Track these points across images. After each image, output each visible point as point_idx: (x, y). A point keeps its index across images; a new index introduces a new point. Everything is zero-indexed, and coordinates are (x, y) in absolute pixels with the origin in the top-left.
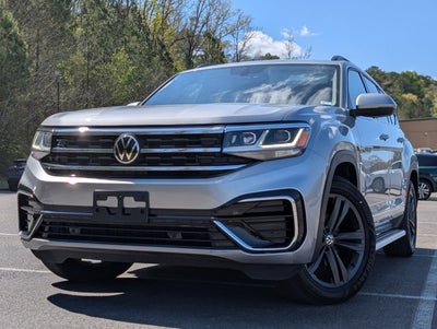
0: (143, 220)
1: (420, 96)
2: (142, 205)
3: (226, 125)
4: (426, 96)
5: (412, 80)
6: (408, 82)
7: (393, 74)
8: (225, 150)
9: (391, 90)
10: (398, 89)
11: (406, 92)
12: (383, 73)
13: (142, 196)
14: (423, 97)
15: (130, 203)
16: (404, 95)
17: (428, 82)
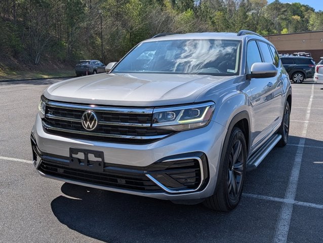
0: (100, 170)
1: (302, 17)
2: (100, 159)
3: (154, 107)
4: (306, 17)
5: (298, 8)
6: (295, 9)
7: (288, 4)
8: (154, 125)
9: (286, 14)
10: (290, 13)
11: (294, 15)
12: (282, 4)
13: (99, 154)
14: (304, 17)
15: (92, 157)
16: (293, 17)
17: (307, 8)
